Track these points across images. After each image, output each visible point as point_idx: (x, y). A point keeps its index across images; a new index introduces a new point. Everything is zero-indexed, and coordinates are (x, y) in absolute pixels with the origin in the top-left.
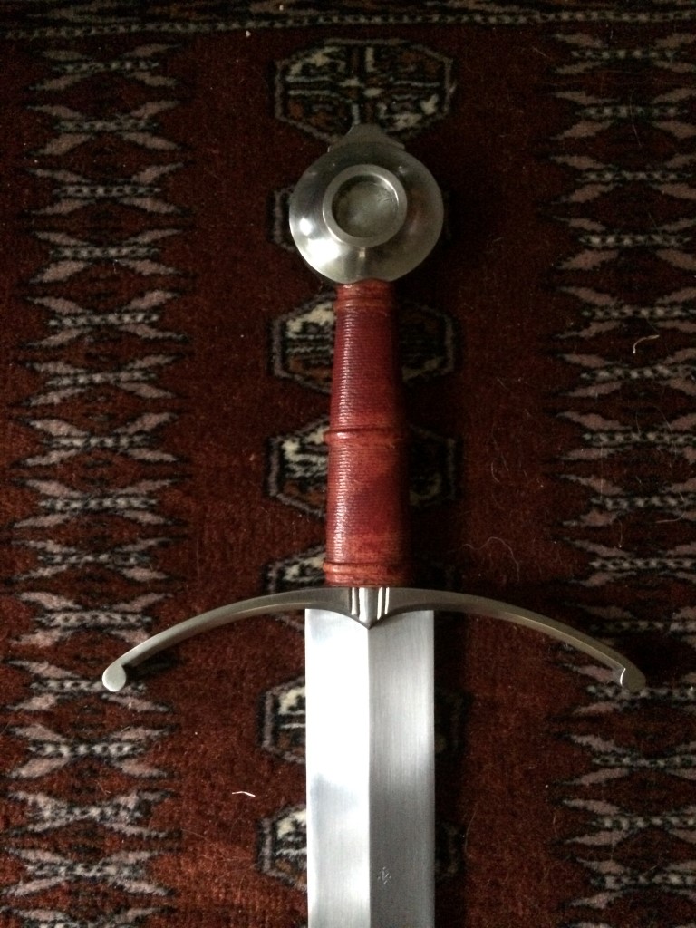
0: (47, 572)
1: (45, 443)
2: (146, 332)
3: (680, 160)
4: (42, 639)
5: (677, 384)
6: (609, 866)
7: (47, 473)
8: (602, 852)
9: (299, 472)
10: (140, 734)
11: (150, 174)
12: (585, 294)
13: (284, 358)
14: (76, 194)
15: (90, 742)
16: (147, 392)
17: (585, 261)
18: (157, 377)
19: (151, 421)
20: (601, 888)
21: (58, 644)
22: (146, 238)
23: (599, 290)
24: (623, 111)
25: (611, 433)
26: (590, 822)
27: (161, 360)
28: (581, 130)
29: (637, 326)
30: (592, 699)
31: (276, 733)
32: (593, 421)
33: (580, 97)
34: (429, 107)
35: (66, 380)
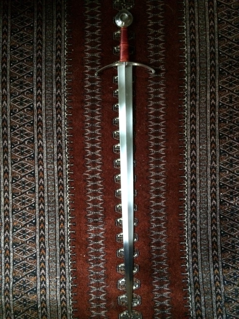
0: (87, 63)
1: (86, 48)
2: (98, 34)
3: (161, 13)
4: (87, 71)
5: (160, 40)
6: (152, 95)
7: (87, 52)
8: (151, 93)
9: (116, 51)
10: (99, 82)
11: (98, 15)
12: (150, 29)
13: (115, 37)
14: (89, 18)
15: (93, 83)
16: (98, 42)
17: (150, 25)
18: (99, 40)
19: (99, 45)
20: (151, 97)
21: (89, 72)
22: (98, 23)
23: (151, 29)
24: (154, 7)
25: (153, 46)
26: (150, 90)
27: (100, 38)
28: (149, 9)
29: (156, 33)
30: (150, 76)
31: (114, 81)
32: (150, 44)
33: (149, 5)
34: (131, 7)
35: (88, 41)
